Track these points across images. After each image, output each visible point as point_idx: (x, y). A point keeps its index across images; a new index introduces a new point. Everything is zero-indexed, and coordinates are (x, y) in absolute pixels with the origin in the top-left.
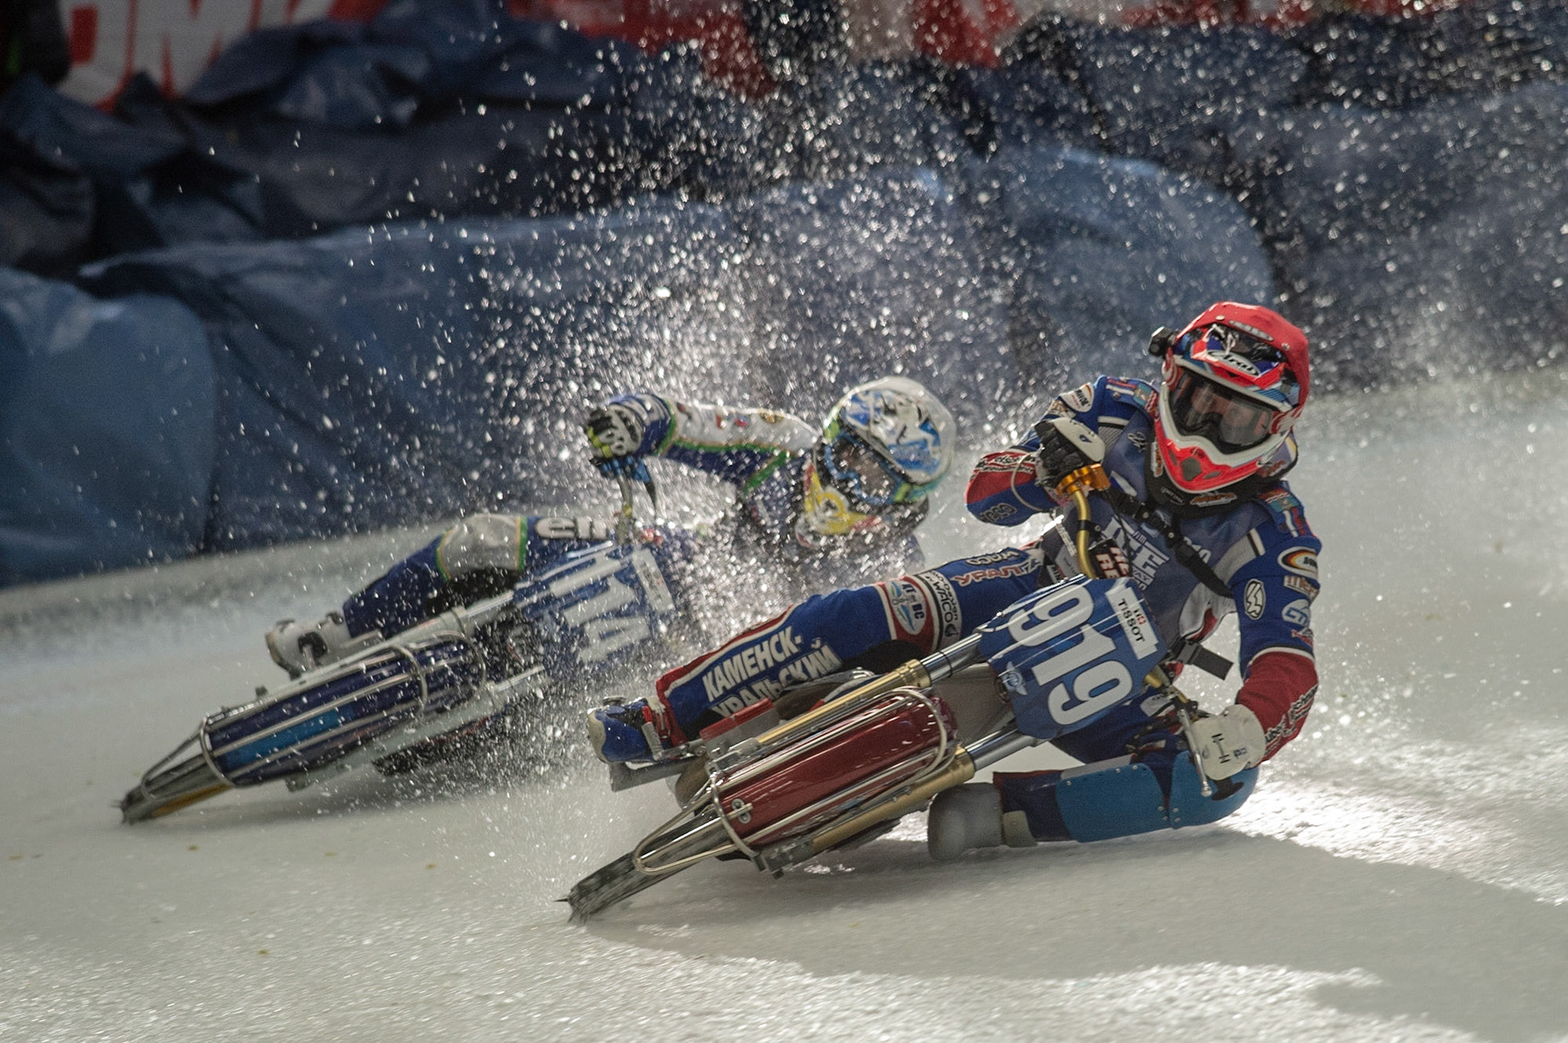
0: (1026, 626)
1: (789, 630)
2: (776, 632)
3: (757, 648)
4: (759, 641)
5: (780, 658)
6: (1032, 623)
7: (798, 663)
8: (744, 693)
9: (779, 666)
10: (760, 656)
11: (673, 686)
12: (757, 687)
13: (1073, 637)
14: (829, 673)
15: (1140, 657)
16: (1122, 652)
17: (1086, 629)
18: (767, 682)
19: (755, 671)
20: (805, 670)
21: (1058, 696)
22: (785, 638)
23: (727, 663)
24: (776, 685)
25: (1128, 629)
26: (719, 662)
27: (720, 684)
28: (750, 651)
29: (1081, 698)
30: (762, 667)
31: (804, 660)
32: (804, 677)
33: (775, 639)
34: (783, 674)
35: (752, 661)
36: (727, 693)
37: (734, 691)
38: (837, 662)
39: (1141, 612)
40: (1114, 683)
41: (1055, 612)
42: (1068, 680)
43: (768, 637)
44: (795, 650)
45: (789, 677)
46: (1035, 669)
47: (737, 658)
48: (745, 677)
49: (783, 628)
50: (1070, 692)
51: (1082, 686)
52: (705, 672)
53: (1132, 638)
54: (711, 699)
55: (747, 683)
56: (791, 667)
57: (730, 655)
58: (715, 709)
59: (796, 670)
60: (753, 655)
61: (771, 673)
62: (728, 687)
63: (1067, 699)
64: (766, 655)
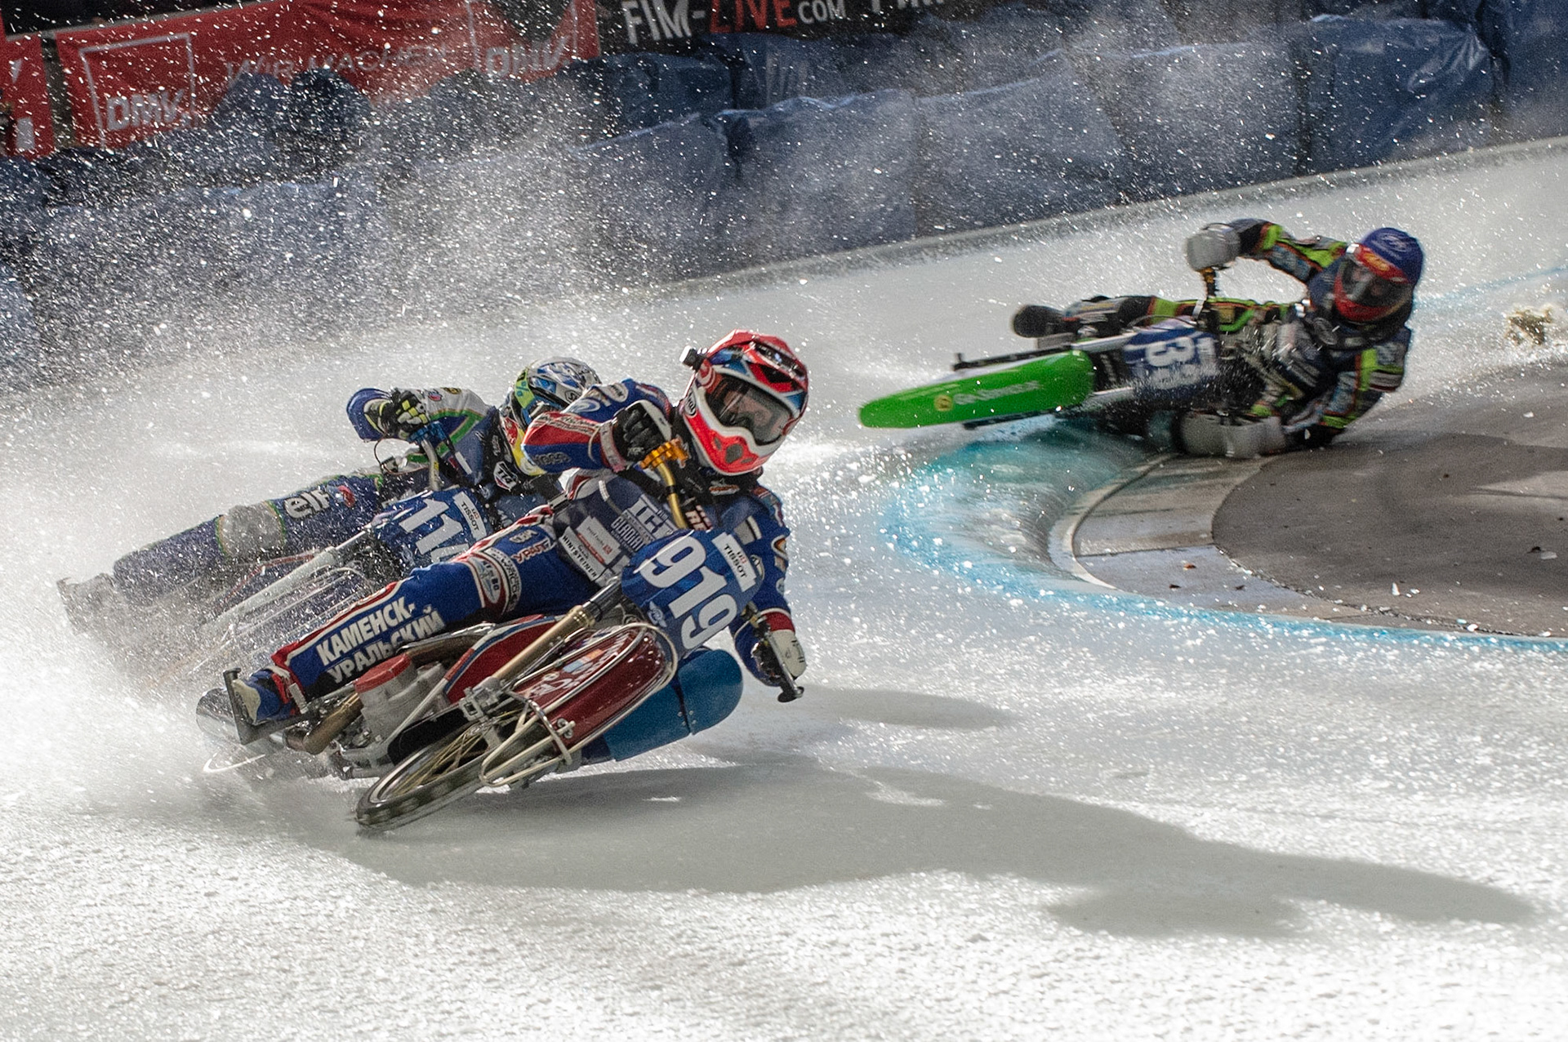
0: (656, 572)
1: (402, 600)
2: (390, 602)
3: (372, 617)
4: (373, 611)
5: (393, 623)
6: (659, 570)
7: (408, 627)
8: (358, 655)
9: (391, 630)
10: (375, 623)
11: (290, 656)
12: (369, 649)
13: (695, 577)
14: (433, 635)
15: (744, 589)
16: (732, 587)
17: (704, 570)
18: (380, 644)
19: (371, 635)
20: (413, 631)
21: (688, 626)
22: (399, 607)
23: (344, 632)
24: (387, 646)
25: (734, 568)
26: (337, 631)
27: (337, 650)
28: (365, 620)
29: (703, 626)
30: (378, 632)
31: (414, 623)
32: (413, 638)
33: (388, 608)
34: (395, 636)
35: (368, 627)
36: (344, 656)
37: (350, 655)
38: (442, 624)
39: (742, 553)
40: (726, 612)
41: (675, 559)
42: (694, 612)
43: (381, 607)
44: (408, 616)
45: (400, 638)
46: (671, 605)
47: (353, 627)
48: (361, 641)
49: (395, 598)
50: (697, 623)
51: (705, 616)
52: (320, 641)
53: (738, 575)
54: (326, 663)
55: (361, 648)
56: (402, 630)
57: (347, 625)
58: (330, 671)
59: (406, 633)
60: (369, 623)
61: (384, 636)
62: (345, 651)
63: (694, 628)
64: (379, 622)
